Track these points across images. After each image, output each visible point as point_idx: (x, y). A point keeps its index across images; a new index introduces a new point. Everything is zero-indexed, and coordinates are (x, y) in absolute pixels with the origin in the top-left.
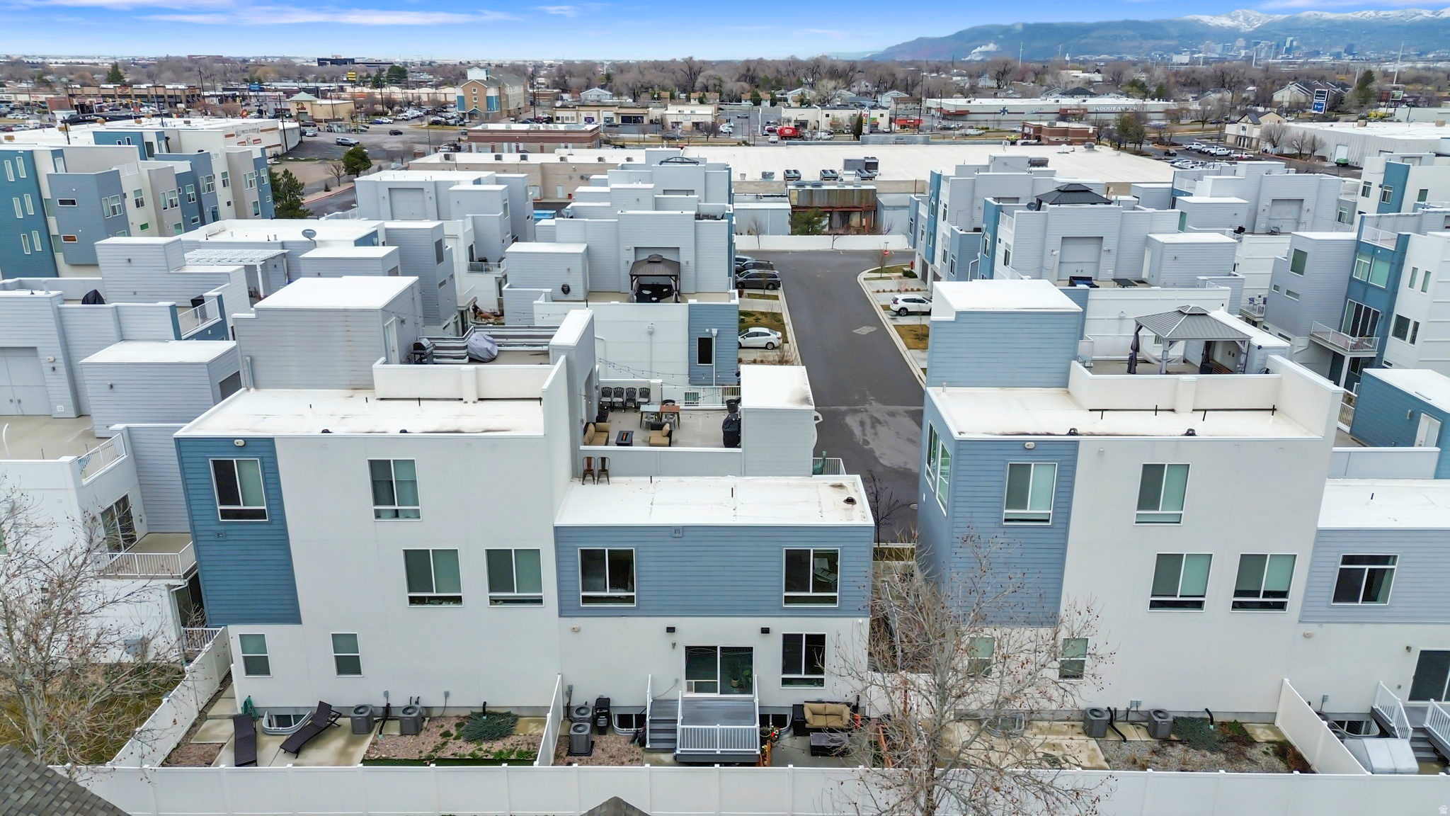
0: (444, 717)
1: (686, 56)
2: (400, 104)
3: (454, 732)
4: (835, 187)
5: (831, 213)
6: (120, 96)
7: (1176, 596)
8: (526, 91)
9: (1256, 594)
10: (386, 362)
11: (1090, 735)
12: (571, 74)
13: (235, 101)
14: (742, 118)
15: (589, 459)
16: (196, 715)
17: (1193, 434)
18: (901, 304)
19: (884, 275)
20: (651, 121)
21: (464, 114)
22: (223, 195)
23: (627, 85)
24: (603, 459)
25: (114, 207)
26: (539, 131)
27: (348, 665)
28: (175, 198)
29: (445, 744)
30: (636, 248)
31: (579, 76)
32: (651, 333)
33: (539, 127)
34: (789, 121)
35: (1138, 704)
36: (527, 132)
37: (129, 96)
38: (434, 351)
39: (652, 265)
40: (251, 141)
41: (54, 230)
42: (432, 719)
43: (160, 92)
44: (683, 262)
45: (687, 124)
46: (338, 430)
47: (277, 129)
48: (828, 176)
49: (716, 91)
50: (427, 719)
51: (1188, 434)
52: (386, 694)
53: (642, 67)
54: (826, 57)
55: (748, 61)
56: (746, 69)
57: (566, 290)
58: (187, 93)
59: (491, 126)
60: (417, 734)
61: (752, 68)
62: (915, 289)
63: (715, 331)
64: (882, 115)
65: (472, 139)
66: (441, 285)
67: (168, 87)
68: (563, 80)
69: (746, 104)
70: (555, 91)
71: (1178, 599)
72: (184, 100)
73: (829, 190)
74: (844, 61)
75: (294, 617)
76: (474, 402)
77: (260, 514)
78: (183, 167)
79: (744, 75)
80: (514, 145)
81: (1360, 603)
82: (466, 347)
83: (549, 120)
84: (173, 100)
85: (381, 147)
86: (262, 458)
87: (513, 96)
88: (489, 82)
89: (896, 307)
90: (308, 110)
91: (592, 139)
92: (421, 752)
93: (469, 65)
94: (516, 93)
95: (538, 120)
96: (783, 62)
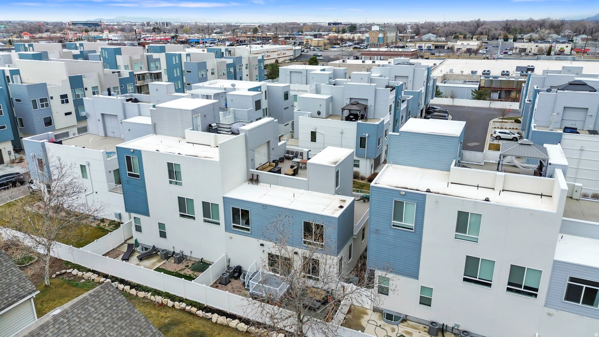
0: (191, 260)
1: (477, 19)
2: (346, 40)
3: (190, 266)
4: (505, 79)
5: (500, 91)
6: (252, 37)
7: (476, 278)
8: (397, 35)
9: (520, 286)
10: (193, 130)
11: (429, 334)
12: (422, 28)
13: (289, 39)
14: (495, 47)
15: (253, 175)
16: (124, 241)
17: (488, 201)
18: (498, 134)
19: (504, 120)
20: (448, 48)
21: (368, 44)
22: (245, 72)
23: (444, 32)
24: (258, 175)
25: (203, 74)
26: (391, 51)
27: (163, 235)
28: (225, 72)
29: (184, 269)
30: (350, 98)
31: (425, 29)
32: (342, 133)
33: (391, 50)
34: (516, 48)
35: (458, 326)
36: (385, 51)
37: (255, 37)
38: (218, 128)
39: (352, 105)
40: (282, 54)
41: (185, 81)
42: (187, 260)
43: (264, 35)
44: (369, 105)
45: (464, 49)
46: (162, 151)
47: (293, 49)
48: (505, 74)
49: (486, 35)
50: (185, 260)
51: (486, 200)
52: (174, 247)
53: (455, 25)
54: (549, 18)
55: (507, 21)
56: (506, 24)
57: (319, 113)
58: (274, 36)
59: (372, 49)
60: (179, 264)
61: (508, 24)
62: (515, 128)
63: (367, 135)
64: (567, 47)
65: (362, 54)
66: (285, 109)
67: (268, 34)
68: (418, 30)
69: (501, 41)
70: (413, 35)
71: (477, 279)
72: (272, 38)
73: (501, 80)
74: (559, 21)
75: (147, 214)
76: (214, 147)
77: (137, 176)
78: (230, 61)
79: (504, 27)
80: (379, 57)
81: (580, 304)
82: (230, 128)
83: (403, 47)
84: (268, 39)
85: (329, 57)
86: (138, 157)
87: (390, 37)
88: (380, 31)
89: (495, 135)
90: (310, 43)
91: (412, 55)
92: (175, 270)
93: (374, 24)
94: (392, 36)
95: (398, 47)
96: (525, 21)
